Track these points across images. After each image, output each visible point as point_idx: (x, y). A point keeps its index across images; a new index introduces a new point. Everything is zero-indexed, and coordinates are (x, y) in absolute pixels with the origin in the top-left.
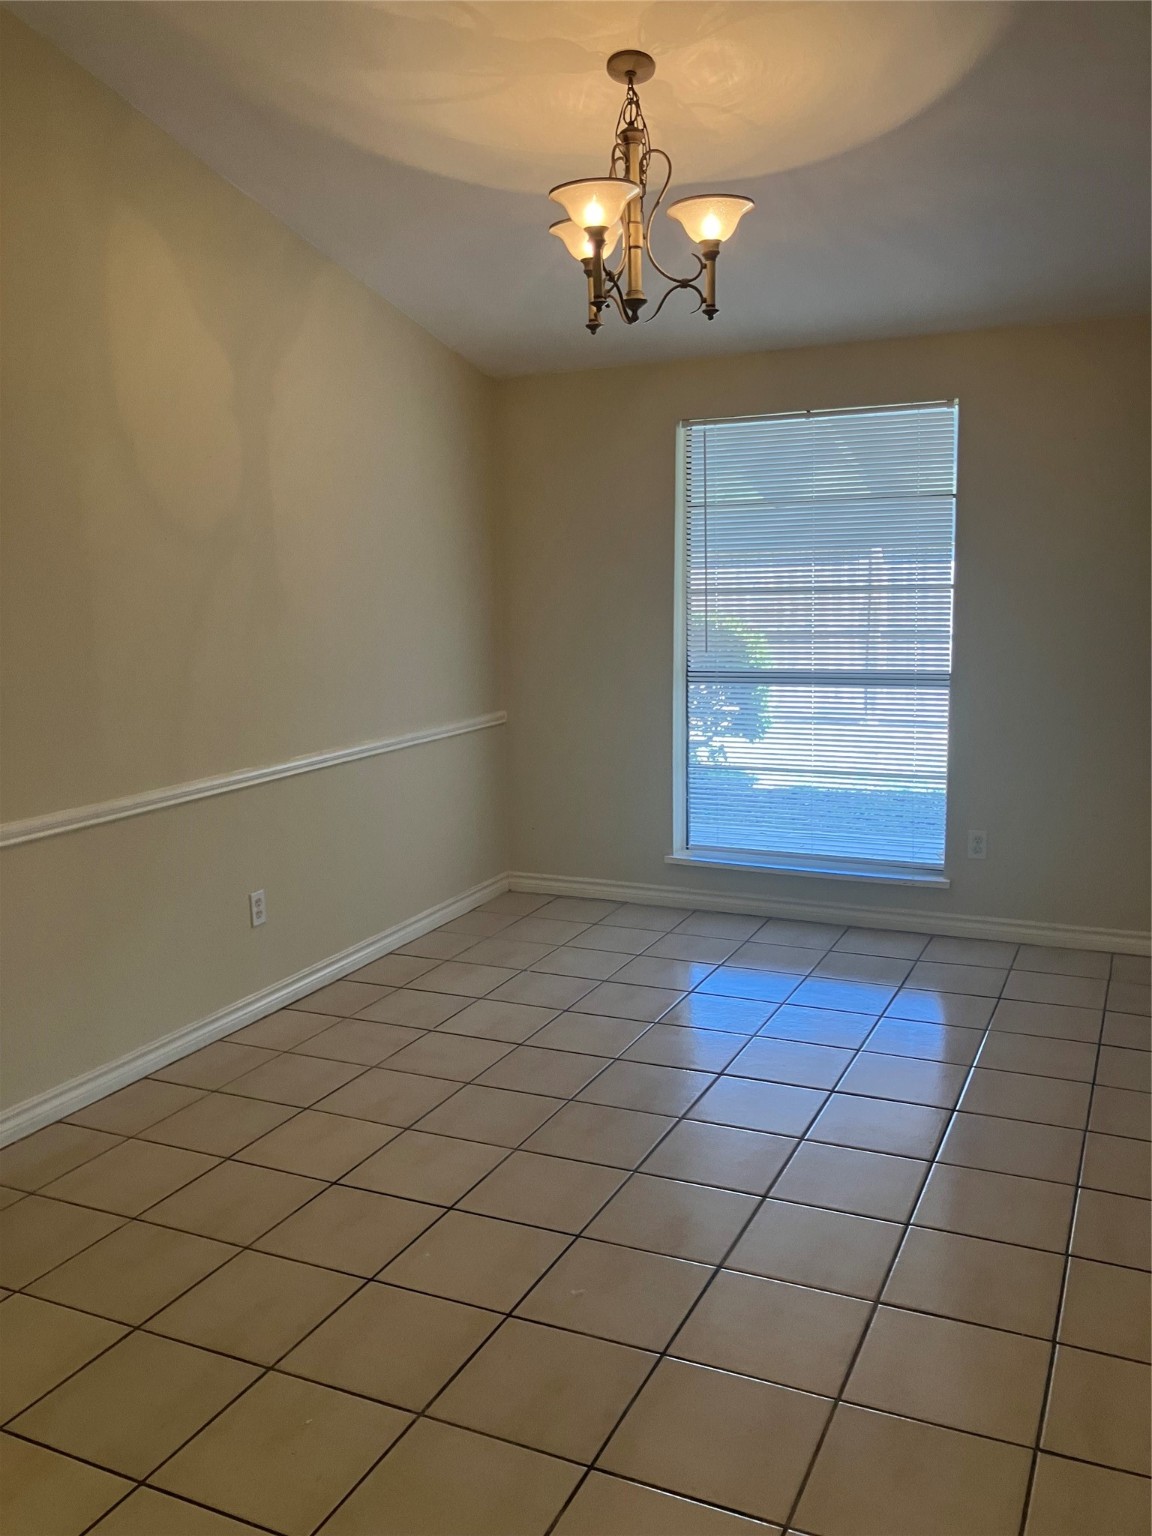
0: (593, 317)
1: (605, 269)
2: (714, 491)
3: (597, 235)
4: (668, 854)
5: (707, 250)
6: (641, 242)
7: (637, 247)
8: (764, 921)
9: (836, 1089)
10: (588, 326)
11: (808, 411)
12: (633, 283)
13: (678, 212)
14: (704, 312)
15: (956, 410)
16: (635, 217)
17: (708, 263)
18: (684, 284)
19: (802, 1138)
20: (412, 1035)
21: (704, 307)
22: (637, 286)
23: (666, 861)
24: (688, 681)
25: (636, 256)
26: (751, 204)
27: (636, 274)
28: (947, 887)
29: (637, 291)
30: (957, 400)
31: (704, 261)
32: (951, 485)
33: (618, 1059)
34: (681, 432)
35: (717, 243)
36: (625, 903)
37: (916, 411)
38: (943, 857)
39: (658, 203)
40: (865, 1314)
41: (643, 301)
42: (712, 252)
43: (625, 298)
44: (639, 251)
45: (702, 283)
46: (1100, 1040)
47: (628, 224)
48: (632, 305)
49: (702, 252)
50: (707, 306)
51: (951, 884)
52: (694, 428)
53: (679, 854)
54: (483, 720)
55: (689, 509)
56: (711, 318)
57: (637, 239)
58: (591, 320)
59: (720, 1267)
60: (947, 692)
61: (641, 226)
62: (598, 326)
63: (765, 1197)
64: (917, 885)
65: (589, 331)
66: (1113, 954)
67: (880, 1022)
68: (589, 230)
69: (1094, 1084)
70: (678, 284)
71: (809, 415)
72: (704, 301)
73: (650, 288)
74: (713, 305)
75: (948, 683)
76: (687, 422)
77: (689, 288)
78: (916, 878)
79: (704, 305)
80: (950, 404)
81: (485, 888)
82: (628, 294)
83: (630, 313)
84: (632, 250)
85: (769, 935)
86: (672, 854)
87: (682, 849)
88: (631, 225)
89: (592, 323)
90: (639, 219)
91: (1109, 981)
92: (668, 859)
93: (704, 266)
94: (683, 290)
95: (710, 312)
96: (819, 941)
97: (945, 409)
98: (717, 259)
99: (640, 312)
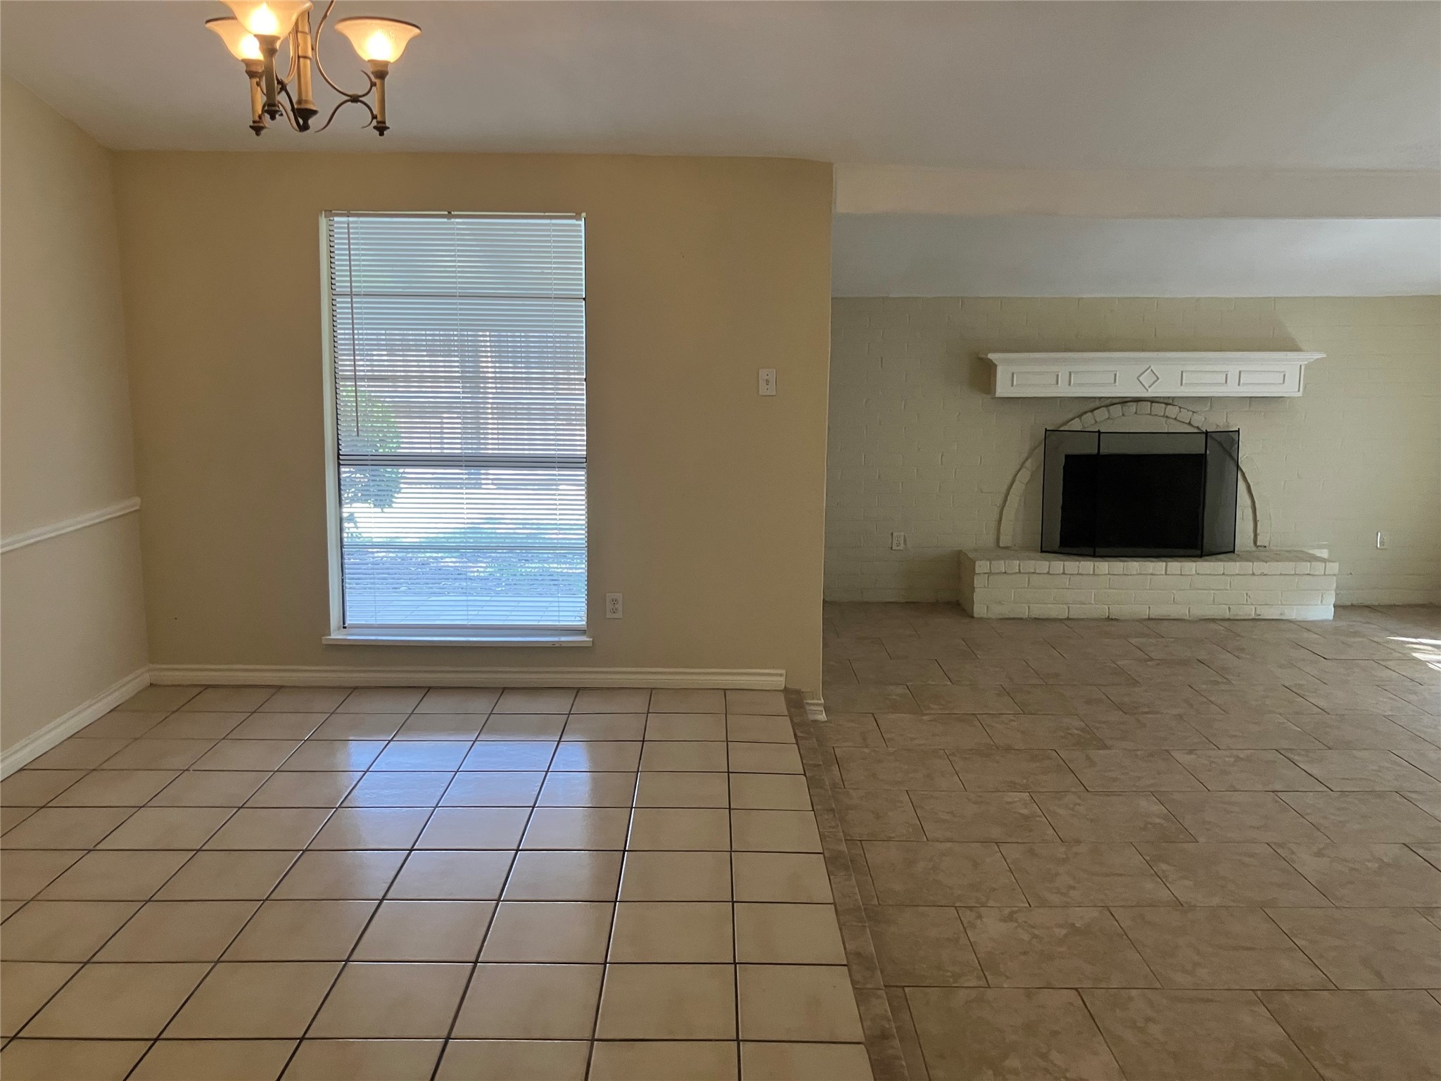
0: (257, 119)
1: (277, 79)
2: (359, 282)
3: (268, 44)
4: (324, 635)
5: (376, 69)
6: (310, 53)
7: (305, 57)
8: (426, 690)
9: (520, 848)
10: (251, 127)
11: (450, 213)
12: (303, 92)
13: (348, 29)
14: (374, 127)
15: (582, 223)
16: (303, 27)
17: (378, 81)
18: (355, 99)
19: (499, 900)
20: (69, 859)
21: (375, 122)
22: (307, 95)
23: (324, 642)
24: (339, 464)
25: (305, 65)
26: (417, 31)
27: (306, 86)
28: (591, 645)
29: (306, 102)
30: (584, 215)
31: (374, 79)
32: (581, 290)
33: (306, 850)
34: (323, 222)
35: (386, 64)
36: (281, 687)
37: (547, 221)
38: (585, 619)
39: (325, 16)
40: (585, 1052)
41: (314, 112)
42: (380, 72)
43: (296, 107)
44: (308, 62)
45: (373, 99)
46: (728, 769)
47: (297, 33)
48: (303, 115)
49: (372, 70)
50: (378, 122)
51: (593, 642)
52: (336, 219)
53: (336, 635)
54: (115, 509)
55: (334, 297)
56: (381, 134)
57: (305, 50)
58: (254, 122)
59: (448, 1038)
60: (583, 473)
61: (309, 38)
62: (262, 128)
63: (476, 962)
64: (563, 645)
65: (254, 132)
66: (725, 690)
67: (547, 777)
68: (260, 37)
69: (730, 809)
70: (348, 98)
71: (450, 216)
72: (374, 117)
73: (321, 100)
74: (384, 123)
75: (584, 465)
76: (330, 213)
77: (359, 103)
78: (563, 639)
79: (375, 121)
80: (578, 217)
81: (124, 685)
82: (299, 102)
83: (301, 121)
84: (301, 60)
85: (433, 704)
86: (330, 635)
87: (339, 629)
88: (299, 34)
89: (256, 125)
90: (307, 30)
91: (726, 714)
92: (326, 640)
93: (373, 84)
94: (355, 104)
95: (381, 129)
96: (481, 705)
97: (574, 222)
98: (386, 79)
99: (310, 122)
